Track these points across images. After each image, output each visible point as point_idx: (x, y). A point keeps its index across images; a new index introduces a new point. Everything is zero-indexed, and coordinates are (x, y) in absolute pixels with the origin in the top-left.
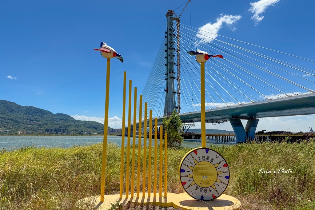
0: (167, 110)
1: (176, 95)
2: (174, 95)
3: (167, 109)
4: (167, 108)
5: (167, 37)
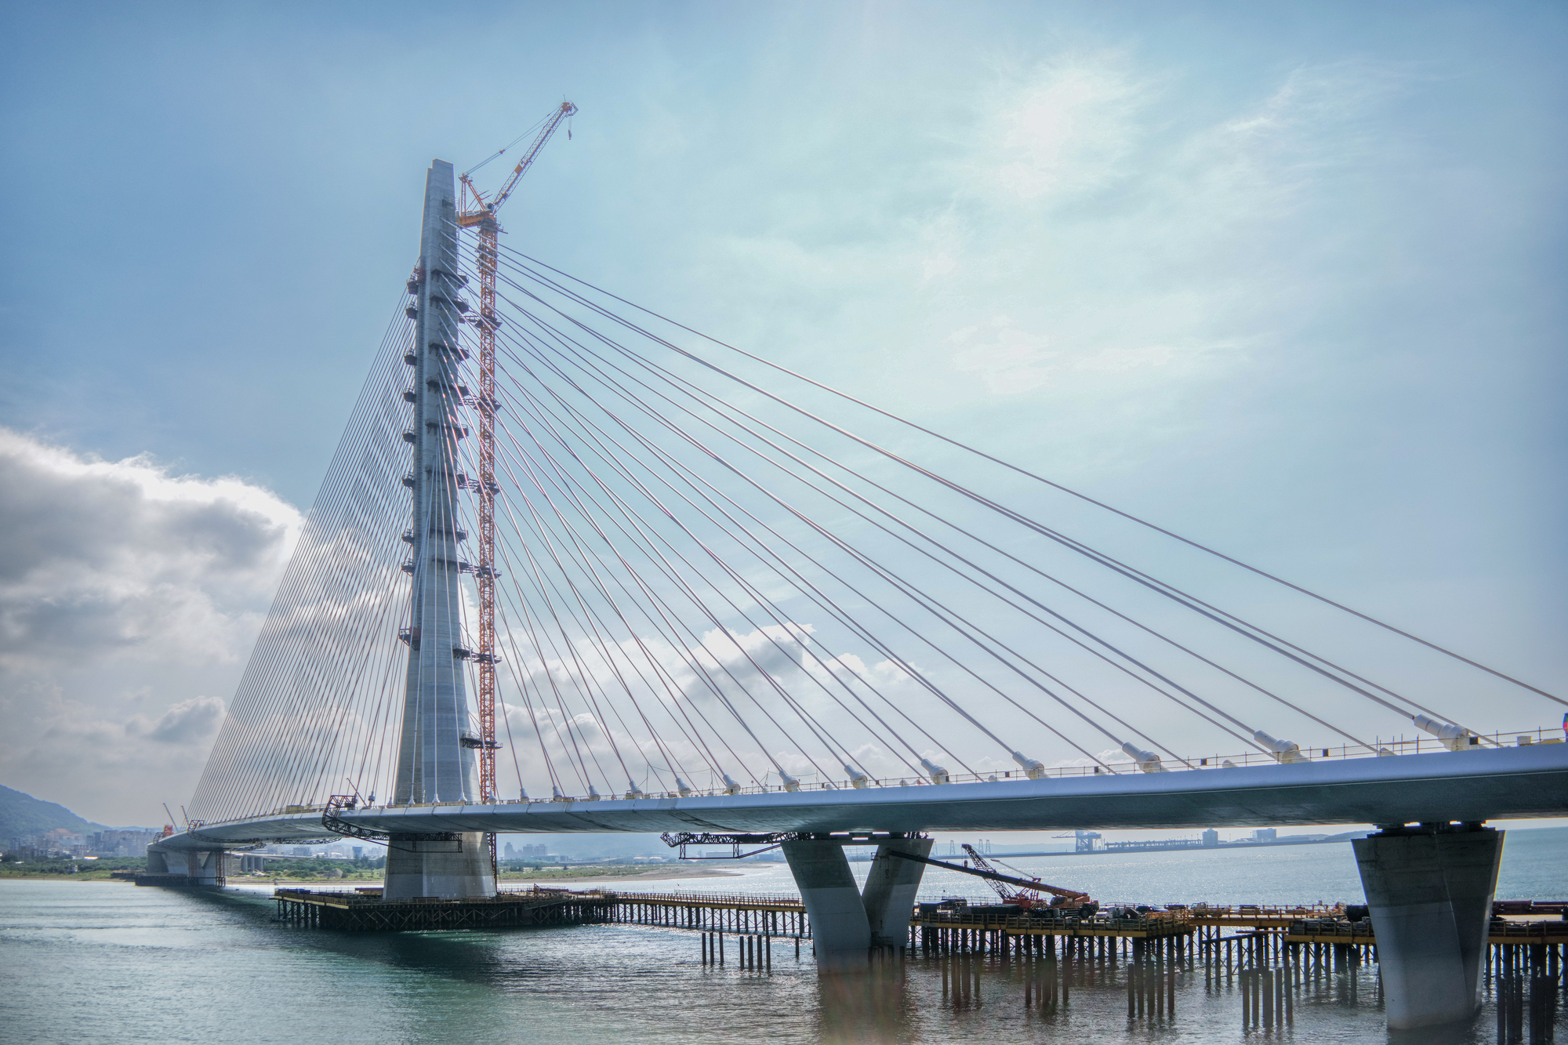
0: (419, 755)
1: (471, 670)
2: (459, 667)
3: (419, 748)
4: (419, 743)
5: (418, 315)
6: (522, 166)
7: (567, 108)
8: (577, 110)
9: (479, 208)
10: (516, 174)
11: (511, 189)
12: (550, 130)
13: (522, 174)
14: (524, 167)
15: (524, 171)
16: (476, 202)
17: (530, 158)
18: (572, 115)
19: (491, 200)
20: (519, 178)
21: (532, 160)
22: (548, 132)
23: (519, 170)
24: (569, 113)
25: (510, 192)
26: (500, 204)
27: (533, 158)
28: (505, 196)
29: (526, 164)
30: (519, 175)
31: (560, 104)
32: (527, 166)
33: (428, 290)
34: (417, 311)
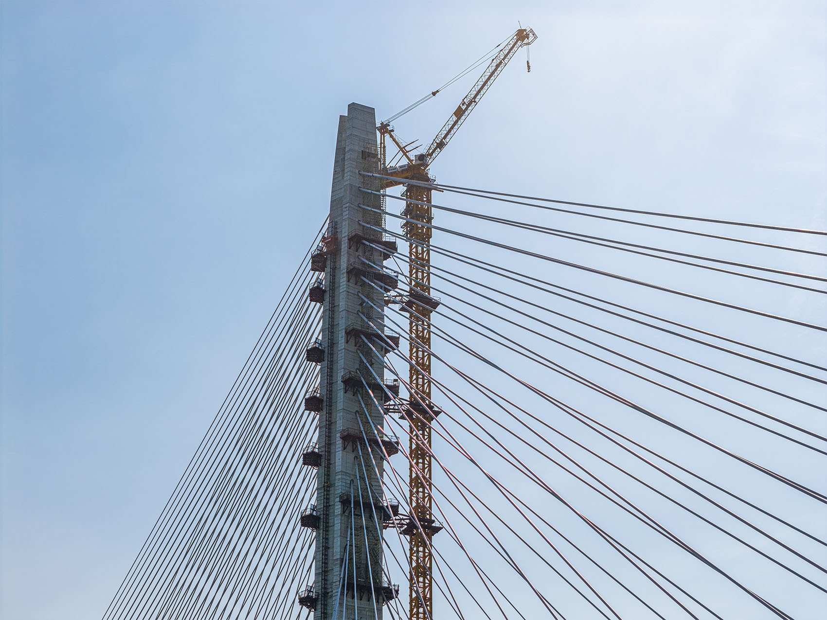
5: (327, 297)
6: (464, 107)
7: (522, 36)
8: (536, 37)
9: (404, 162)
10: (455, 118)
11: (449, 136)
12: (501, 63)
13: (463, 117)
14: (466, 109)
15: (466, 113)
16: (401, 153)
17: (475, 97)
18: (529, 44)
19: (422, 151)
20: (459, 123)
21: (477, 100)
22: (498, 66)
23: (459, 113)
24: (526, 41)
25: (447, 140)
26: (434, 155)
27: (479, 97)
28: (441, 145)
29: (468, 106)
30: (459, 119)
31: (514, 31)
32: (470, 108)
33: (344, 263)
34: (325, 291)
